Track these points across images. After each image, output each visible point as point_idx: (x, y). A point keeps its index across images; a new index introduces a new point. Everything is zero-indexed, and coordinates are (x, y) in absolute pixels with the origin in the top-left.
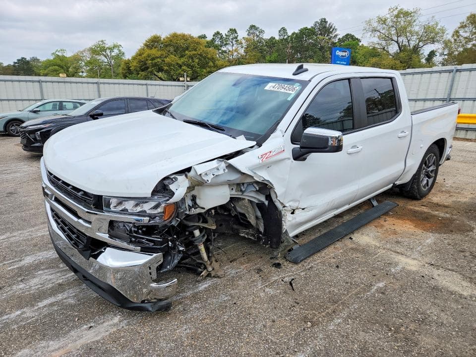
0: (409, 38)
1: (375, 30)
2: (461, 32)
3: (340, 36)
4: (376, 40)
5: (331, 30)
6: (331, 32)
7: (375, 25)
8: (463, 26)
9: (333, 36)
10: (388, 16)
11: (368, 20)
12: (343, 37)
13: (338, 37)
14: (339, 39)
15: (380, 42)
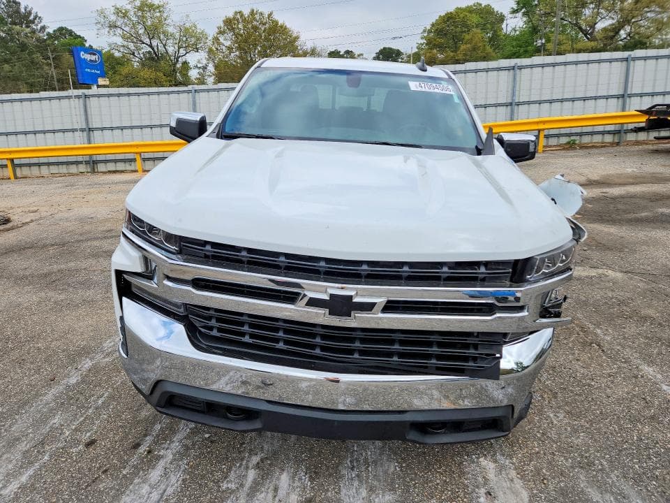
0: (164, 42)
1: (113, 26)
2: (222, 39)
3: (51, 30)
4: (119, 41)
5: (32, 18)
6: (33, 22)
7: (113, 18)
8: (221, 33)
9: (39, 27)
10: (129, 7)
11: (99, 9)
12: (54, 31)
13: (47, 30)
14: (49, 34)
15: (126, 43)
